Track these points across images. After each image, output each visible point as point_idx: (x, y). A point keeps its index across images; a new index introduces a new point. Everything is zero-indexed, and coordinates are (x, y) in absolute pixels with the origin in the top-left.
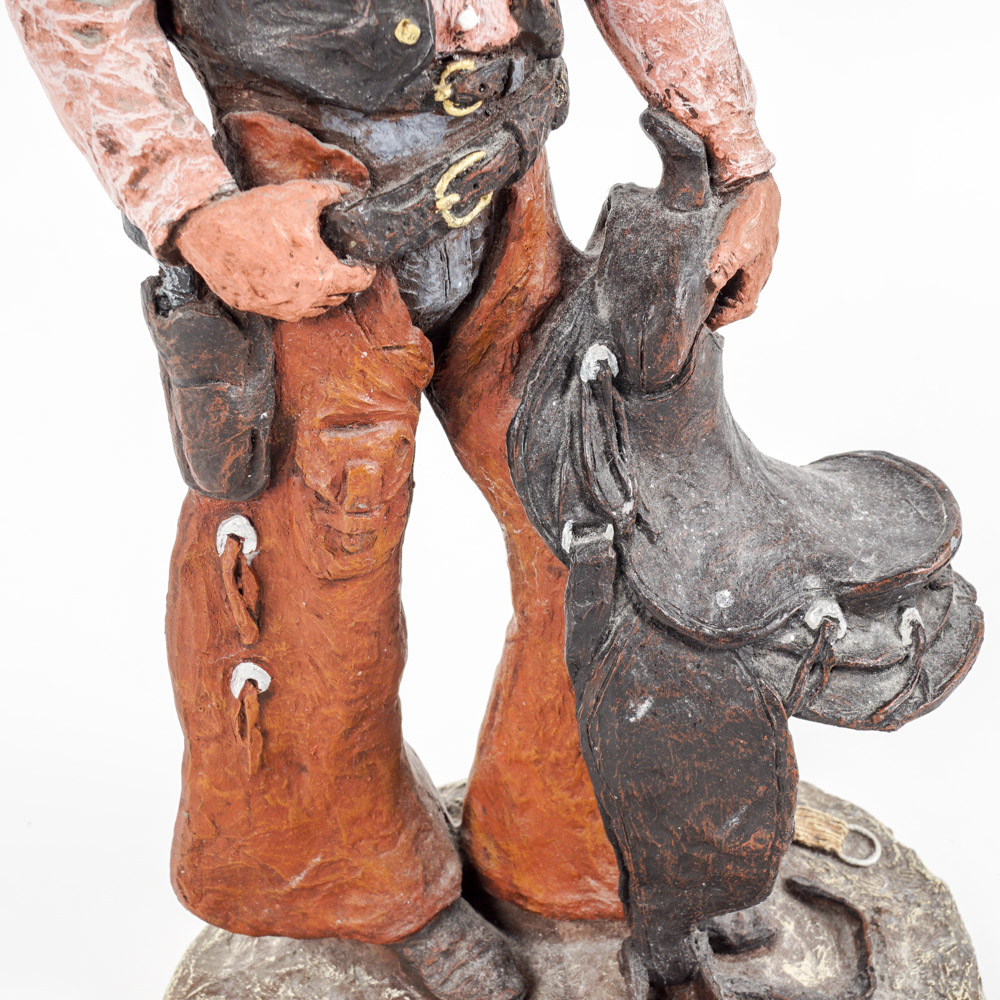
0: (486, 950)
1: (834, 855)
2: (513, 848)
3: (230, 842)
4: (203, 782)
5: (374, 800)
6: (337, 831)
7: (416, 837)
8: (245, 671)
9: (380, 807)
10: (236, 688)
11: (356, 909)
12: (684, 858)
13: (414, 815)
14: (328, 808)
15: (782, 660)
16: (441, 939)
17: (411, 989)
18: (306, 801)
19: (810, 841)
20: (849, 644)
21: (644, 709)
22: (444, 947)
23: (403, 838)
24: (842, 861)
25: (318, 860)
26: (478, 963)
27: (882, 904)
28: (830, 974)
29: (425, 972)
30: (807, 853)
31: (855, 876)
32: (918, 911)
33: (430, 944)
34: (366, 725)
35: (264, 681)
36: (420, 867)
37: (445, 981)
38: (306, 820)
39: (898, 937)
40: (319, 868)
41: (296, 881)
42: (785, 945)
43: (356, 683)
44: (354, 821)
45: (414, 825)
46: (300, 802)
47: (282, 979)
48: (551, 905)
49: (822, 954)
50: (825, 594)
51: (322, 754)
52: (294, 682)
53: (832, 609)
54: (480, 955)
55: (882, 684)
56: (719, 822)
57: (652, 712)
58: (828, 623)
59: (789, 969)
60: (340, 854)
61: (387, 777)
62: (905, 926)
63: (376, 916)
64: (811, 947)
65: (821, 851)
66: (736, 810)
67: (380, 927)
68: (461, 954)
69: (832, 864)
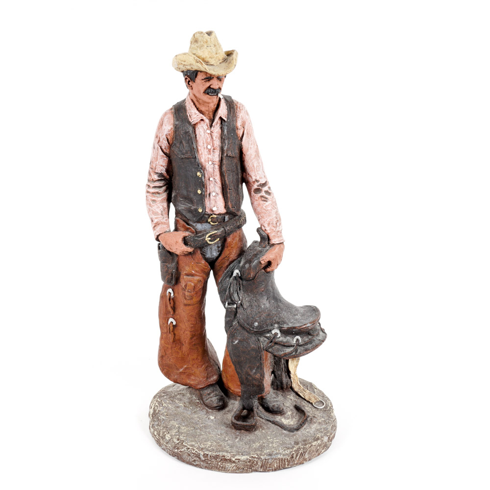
0: (217, 396)
1: (312, 404)
2: (228, 376)
3: (168, 357)
4: (163, 342)
5: (198, 356)
6: (190, 361)
7: (207, 367)
8: (171, 320)
9: (199, 358)
10: (169, 323)
11: (193, 380)
12: (247, 378)
13: (207, 362)
14: (188, 355)
15: (265, 339)
16: (208, 391)
17: (201, 401)
18: (183, 352)
19: (307, 399)
20: (281, 339)
21: (236, 342)
22: (208, 393)
23: (203, 366)
24: (313, 406)
25: (186, 366)
26: (214, 398)
27: (315, 416)
28: (292, 424)
29: (203, 397)
30: (306, 402)
31: (314, 409)
32: (323, 419)
33: (206, 391)
34: (195, 338)
35: (174, 323)
36: (206, 374)
37: (207, 400)
38: (183, 356)
39: (315, 423)
40: (186, 368)
41: (181, 370)
42: (286, 416)
43: (192, 327)
44: (193, 359)
45: (207, 364)
46: (182, 352)
47: (179, 394)
48: (234, 391)
49: (294, 420)
50: (277, 328)
51: (186, 342)
52: (180, 325)
53: (278, 332)
54: (215, 396)
55: (286, 349)
56: (251, 371)
57: (238, 343)
58: (276, 334)
59: (283, 420)
60: (190, 366)
61: (201, 352)
62: (318, 421)
63: (196, 382)
64: (292, 418)
65: (310, 403)
66: (254, 368)
67: (197, 385)
68: (211, 395)
69: (310, 405)
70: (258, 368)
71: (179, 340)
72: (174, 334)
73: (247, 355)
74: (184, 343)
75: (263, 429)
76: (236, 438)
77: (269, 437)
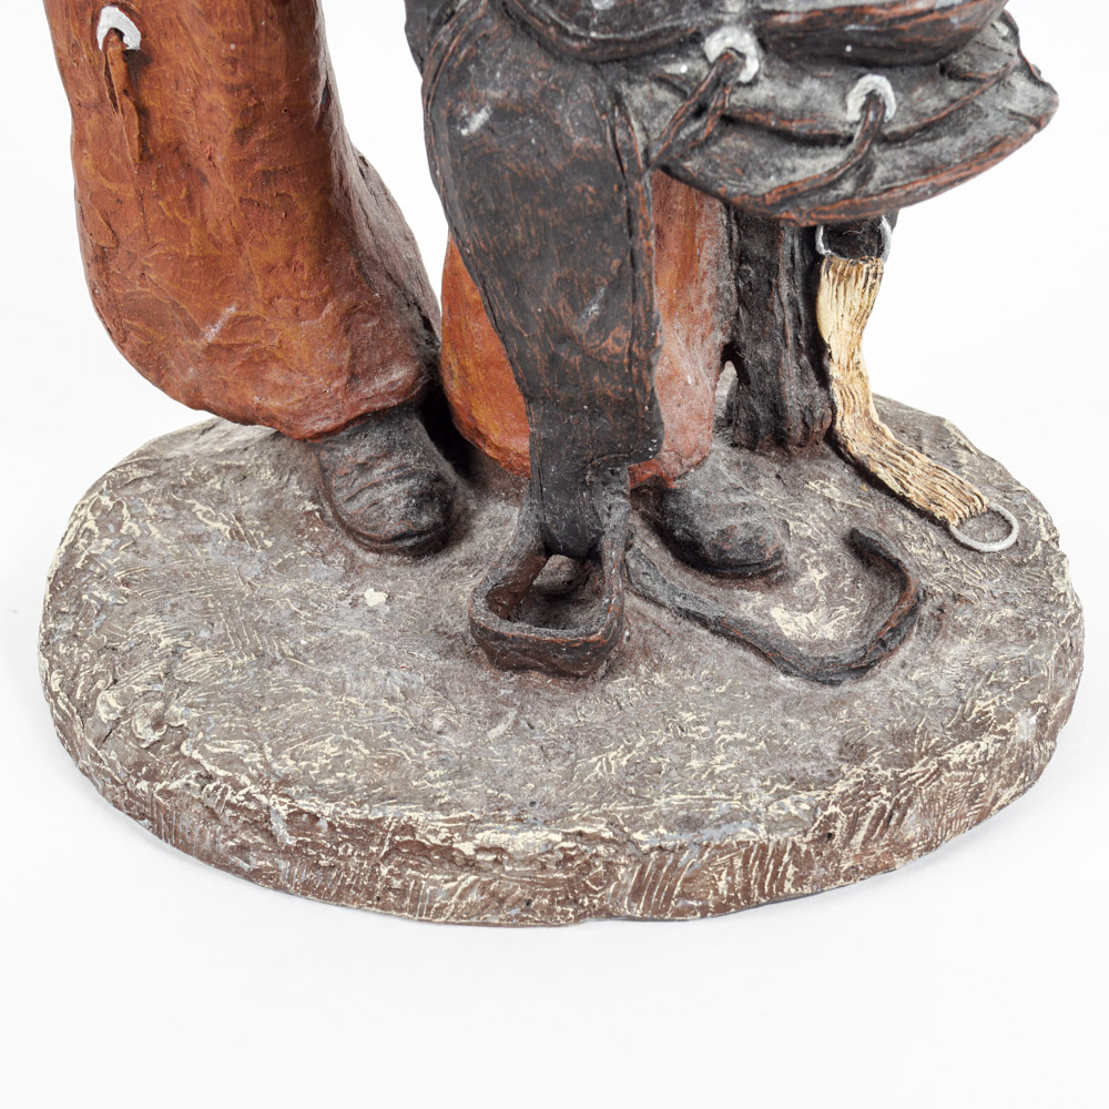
0: (410, 476)
1: (943, 525)
2: (469, 363)
3: (133, 258)
4: (87, 163)
5: (293, 246)
6: (250, 278)
7: (349, 314)
8: (111, 17)
9: (299, 257)
10: (102, 33)
11: (275, 386)
12: (554, 359)
13: (351, 287)
14: (238, 242)
15: (663, 95)
16: (362, 449)
18: (211, 225)
19: (920, 501)
20: (763, 92)
21: (480, 119)
22: (361, 459)
23: (329, 308)
24: (950, 536)
25: (232, 310)
26: (394, 488)
27: (964, 592)
28: (830, 636)
29: (334, 483)
30: (909, 515)
31: (956, 557)
32: (1009, 612)
33: (348, 451)
34: (262, 133)
35: (132, 39)
36: (348, 354)
37: (352, 498)
38: (212, 250)
39: (962, 631)
40: (236, 323)
41: (211, 334)
42: (795, 590)
43: (233, 62)
44: (270, 269)
45: (347, 298)
46: (203, 223)
47: (218, 471)
48: (507, 451)
49: (840, 614)
51: (218, 159)
52: (169, 47)
53: (746, 42)
54: (398, 480)
55: (799, 162)
56: (577, 308)
57: (486, 126)
58: (732, 59)
59: (779, 614)
60: (256, 309)
61: (309, 220)
62: (979, 623)
63: (293, 401)
64: (830, 603)
65: (932, 519)
66: (593, 292)
67: (297, 416)
68: (377, 473)
69: (934, 535)
70: (615, 287)
71: (177, 148)
72: (143, 112)
73: (545, 204)
74: (205, 170)
75: (656, 668)
76: (495, 717)
77: (689, 717)
